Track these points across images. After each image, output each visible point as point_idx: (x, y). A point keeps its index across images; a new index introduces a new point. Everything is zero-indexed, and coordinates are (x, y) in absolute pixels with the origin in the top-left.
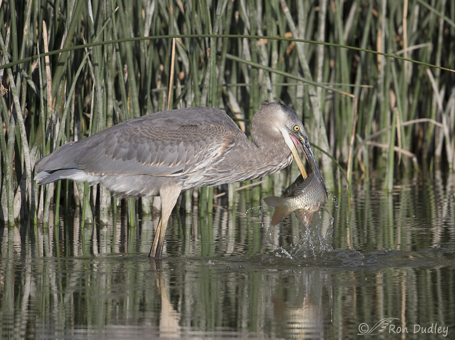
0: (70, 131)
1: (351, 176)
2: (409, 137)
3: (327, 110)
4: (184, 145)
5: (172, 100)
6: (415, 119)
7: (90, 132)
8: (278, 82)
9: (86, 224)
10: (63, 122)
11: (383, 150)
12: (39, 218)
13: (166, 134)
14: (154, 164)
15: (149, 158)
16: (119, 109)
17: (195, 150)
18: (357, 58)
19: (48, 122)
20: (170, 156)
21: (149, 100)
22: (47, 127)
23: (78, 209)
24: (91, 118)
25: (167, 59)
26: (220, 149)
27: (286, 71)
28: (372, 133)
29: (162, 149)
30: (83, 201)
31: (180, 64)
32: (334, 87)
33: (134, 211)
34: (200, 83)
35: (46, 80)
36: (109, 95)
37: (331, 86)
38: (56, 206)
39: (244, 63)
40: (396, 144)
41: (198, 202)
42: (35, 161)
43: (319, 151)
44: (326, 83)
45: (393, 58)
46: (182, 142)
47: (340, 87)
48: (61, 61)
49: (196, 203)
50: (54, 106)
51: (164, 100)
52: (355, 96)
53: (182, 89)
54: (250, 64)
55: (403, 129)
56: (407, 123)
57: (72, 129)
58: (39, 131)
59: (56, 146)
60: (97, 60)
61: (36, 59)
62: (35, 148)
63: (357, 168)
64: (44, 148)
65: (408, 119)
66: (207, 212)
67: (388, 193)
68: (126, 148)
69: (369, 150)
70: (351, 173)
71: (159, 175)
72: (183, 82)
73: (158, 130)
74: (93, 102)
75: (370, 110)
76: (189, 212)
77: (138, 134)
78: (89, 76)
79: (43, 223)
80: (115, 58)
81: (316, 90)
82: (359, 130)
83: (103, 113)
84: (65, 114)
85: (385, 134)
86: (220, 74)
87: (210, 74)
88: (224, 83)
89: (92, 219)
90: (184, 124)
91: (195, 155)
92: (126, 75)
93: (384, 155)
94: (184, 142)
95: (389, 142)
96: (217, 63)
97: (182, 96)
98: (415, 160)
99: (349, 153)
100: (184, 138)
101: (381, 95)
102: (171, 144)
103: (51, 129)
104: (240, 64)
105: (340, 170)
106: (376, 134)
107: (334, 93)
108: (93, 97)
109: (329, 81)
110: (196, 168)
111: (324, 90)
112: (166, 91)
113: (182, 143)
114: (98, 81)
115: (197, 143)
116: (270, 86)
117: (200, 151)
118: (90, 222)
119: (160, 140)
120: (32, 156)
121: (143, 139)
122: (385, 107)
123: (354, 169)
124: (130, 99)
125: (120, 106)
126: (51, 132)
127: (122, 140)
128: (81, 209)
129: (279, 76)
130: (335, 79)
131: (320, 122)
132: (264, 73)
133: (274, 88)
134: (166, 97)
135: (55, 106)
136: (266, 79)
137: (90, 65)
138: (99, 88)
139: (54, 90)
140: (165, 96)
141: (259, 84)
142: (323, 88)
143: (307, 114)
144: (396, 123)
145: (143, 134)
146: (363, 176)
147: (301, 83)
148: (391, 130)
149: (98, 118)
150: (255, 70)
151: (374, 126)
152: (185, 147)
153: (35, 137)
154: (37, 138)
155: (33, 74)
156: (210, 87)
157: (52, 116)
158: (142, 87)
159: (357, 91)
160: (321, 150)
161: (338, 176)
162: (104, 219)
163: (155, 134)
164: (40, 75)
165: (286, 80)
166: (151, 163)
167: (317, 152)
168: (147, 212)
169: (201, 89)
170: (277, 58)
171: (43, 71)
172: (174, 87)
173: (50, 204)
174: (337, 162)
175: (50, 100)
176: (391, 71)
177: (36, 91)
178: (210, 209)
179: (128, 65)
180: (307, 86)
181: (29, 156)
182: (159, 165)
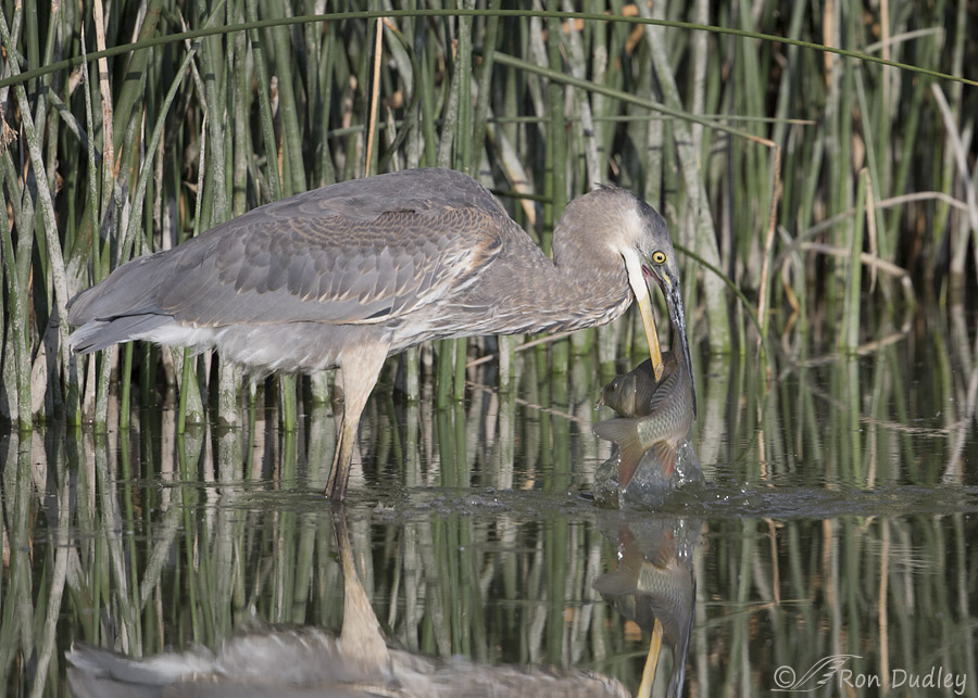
0: (154, 222)
1: (767, 319)
2: (894, 232)
3: (715, 175)
4: (391, 253)
5: (376, 154)
6: (906, 192)
7: (197, 223)
8: (609, 113)
9: (189, 425)
10: (139, 202)
11: (838, 262)
12: (86, 412)
13: (349, 232)
14: (326, 298)
15: (316, 286)
16: (261, 175)
17: (416, 264)
18: (781, 60)
19: (105, 203)
20: (362, 278)
21: (326, 153)
22: (103, 214)
23: (172, 391)
24: (199, 193)
25: (365, 64)
26: (468, 258)
27: (625, 89)
28: (813, 223)
29: (344, 265)
30: (183, 375)
31: (394, 75)
32: (730, 123)
33: (294, 398)
34: (437, 116)
35: (101, 111)
36: (238, 144)
37: (723, 123)
38: (122, 385)
39: (534, 72)
40: (866, 248)
41: (434, 375)
42: (76, 288)
43: (697, 264)
44: (712, 116)
45: (857, 61)
46: (387, 248)
47: (744, 123)
48: (134, 69)
49: (429, 378)
50: (118, 168)
51: (359, 154)
52: (775, 145)
53: (398, 130)
54: (545, 75)
55: (880, 215)
56: (888, 203)
57: (157, 216)
58: (86, 222)
59: (122, 256)
60: (213, 67)
61: (80, 64)
62: (76, 260)
63: (779, 300)
64: (98, 259)
65: (893, 193)
66: (452, 399)
67: (848, 355)
68: (264, 265)
69: (806, 262)
70: (768, 311)
71: (340, 322)
72: (399, 115)
73: (332, 224)
74: (202, 157)
75: (808, 174)
76: (413, 398)
77: (288, 234)
78: (195, 101)
79: (94, 424)
80: (250, 61)
81: (690, 130)
82: (785, 218)
83: (226, 183)
84: (143, 184)
85: (842, 226)
86: (479, 97)
87: (459, 97)
88: (489, 115)
89: (202, 413)
90: (388, 209)
91: (415, 276)
92: (276, 99)
93: (839, 273)
94: (391, 246)
95: (849, 245)
96: (473, 72)
97: (398, 143)
98: (907, 282)
99: (762, 267)
100: (391, 239)
101: (832, 141)
102: (363, 252)
103: (113, 217)
104: (524, 73)
105: (744, 306)
106: (823, 226)
107: (729, 137)
108: (203, 147)
109: (718, 111)
110: (419, 303)
111: (708, 130)
112: (363, 133)
113: (385, 252)
114: (213, 114)
115: (418, 248)
116: (591, 122)
117: (426, 265)
118: (198, 420)
119: (337, 246)
120: (70, 277)
121: (300, 244)
122: (841, 168)
123: (773, 304)
124: (284, 152)
125: (263, 168)
126: (111, 224)
127: (255, 248)
128: (177, 392)
129: (609, 99)
130: (732, 107)
131: (700, 200)
132: (578, 94)
133: (599, 127)
134: (364, 147)
135: (121, 167)
136: (581, 108)
137: (197, 78)
138: (217, 128)
139: (118, 132)
140: (360, 144)
141: (565, 119)
142: (705, 126)
143: (672, 184)
144: (865, 202)
145: (301, 233)
146: (794, 318)
147: (658, 114)
148: (854, 216)
149: (214, 193)
150: (556, 87)
151: (819, 209)
152: (392, 259)
153: (77, 235)
154: (82, 239)
155: (71, 97)
156: (458, 124)
157: (113, 191)
158: (311, 126)
159: (779, 133)
160: (702, 262)
161: (740, 320)
162: (229, 415)
163: (326, 233)
164: (88, 99)
165: (624, 108)
166: (320, 296)
167: (694, 266)
168: (322, 399)
169: (439, 130)
170: (604, 61)
171: (95, 92)
172: (382, 125)
173: (111, 382)
174: (738, 287)
175: (109, 153)
176: (855, 88)
177: (78, 136)
178: (460, 392)
179: (278, 77)
180: (671, 121)
181: (63, 278)
182: (338, 300)
